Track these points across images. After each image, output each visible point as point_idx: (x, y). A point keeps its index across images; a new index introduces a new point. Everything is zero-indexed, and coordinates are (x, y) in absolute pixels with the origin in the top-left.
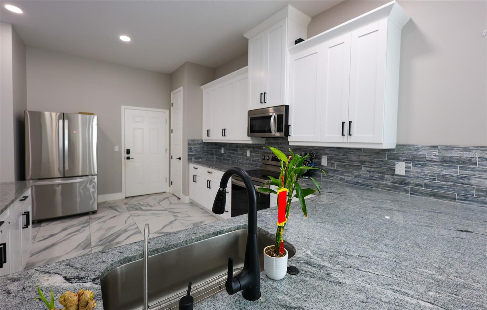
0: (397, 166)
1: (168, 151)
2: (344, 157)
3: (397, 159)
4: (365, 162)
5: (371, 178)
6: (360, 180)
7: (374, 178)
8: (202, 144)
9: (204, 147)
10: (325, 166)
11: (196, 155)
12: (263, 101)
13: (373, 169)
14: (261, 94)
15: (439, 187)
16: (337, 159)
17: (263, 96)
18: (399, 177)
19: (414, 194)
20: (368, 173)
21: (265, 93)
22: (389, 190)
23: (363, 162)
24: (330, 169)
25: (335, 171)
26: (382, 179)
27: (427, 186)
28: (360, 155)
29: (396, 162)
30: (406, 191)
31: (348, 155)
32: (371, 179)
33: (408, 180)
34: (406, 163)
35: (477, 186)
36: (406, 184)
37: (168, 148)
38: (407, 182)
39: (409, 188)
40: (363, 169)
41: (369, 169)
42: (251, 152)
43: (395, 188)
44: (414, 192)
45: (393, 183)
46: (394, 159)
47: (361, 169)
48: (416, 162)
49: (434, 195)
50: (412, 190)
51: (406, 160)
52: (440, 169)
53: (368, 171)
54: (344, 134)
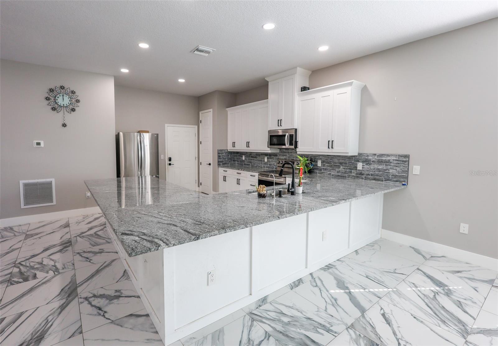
0: (358, 165)
1: (197, 159)
2: (331, 160)
3: (358, 161)
4: (342, 163)
5: (346, 172)
6: (340, 174)
7: (347, 172)
8: (227, 153)
9: (228, 155)
10: (320, 167)
11: (223, 161)
12: (279, 125)
13: (346, 167)
14: (278, 120)
15: (377, 175)
16: (327, 162)
17: (279, 121)
18: (359, 171)
19: (366, 180)
20: (344, 169)
21: (281, 120)
22: (354, 178)
23: (341, 163)
24: (323, 168)
25: (326, 169)
26: (351, 172)
27: (372, 175)
28: (340, 160)
29: (358, 163)
30: (363, 178)
31: (333, 159)
32: (346, 173)
33: (363, 172)
34: (363, 163)
35: (392, 173)
36: (363, 174)
37: (197, 156)
38: (363, 173)
39: (364, 177)
40: (341, 167)
41: (344, 167)
42: (268, 159)
43: (357, 177)
44: (366, 179)
45: (356, 174)
46: (357, 161)
47: (340, 167)
48: (367, 163)
49: (375, 179)
50: (365, 177)
51: (363, 162)
52: (377, 166)
53: (344, 168)
54: (329, 147)
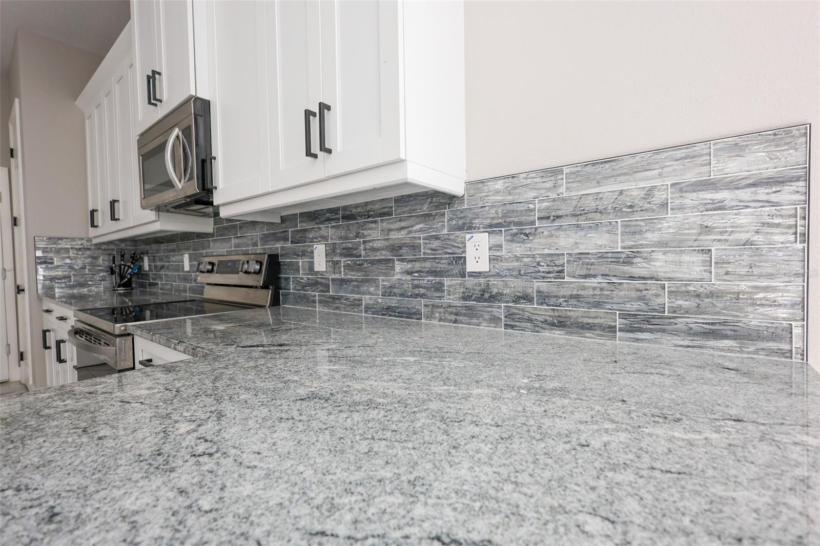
0: (469, 245)
1: (11, 275)
2: (358, 240)
3: (469, 227)
4: (400, 247)
5: (416, 291)
6: (393, 302)
7: (422, 291)
8: (88, 249)
9: (96, 258)
10: (321, 273)
13: (418, 266)
15: (571, 297)
16: (344, 248)
18: (476, 280)
19: (512, 327)
20: (409, 278)
22: (455, 322)
23: (395, 249)
24: (333, 280)
25: (342, 281)
26: (439, 288)
27: (544, 298)
28: (390, 230)
29: (468, 236)
30: (495, 320)
31: (365, 232)
32: (417, 296)
33: (496, 285)
34: (489, 233)
35: (670, 279)
36: (494, 298)
37: (9, 266)
38: (495, 291)
39: (500, 310)
40: (398, 267)
41: (409, 266)
42: (190, 259)
43: (471, 313)
44: (513, 321)
45: (464, 298)
46: (460, 228)
47: (393, 268)
48: (514, 229)
49: (560, 324)
50: (509, 314)
51: (490, 226)
52: (571, 240)
53: (410, 273)
